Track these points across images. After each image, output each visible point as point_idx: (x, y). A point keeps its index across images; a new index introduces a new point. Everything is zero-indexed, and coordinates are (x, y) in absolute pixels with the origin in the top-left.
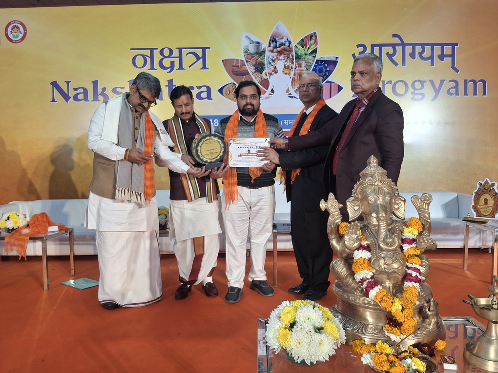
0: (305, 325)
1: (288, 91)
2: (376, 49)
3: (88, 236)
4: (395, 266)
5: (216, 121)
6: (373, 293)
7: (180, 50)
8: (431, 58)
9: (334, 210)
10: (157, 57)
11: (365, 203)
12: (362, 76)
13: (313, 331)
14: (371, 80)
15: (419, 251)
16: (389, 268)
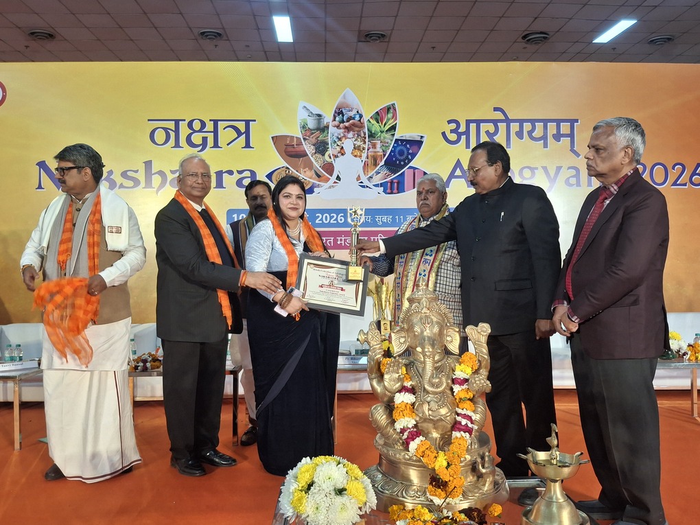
0: (324, 486)
1: (358, 178)
2: (473, 126)
4: (443, 411)
7: (216, 122)
8: (544, 138)
9: (375, 343)
10: (184, 131)
11: (412, 334)
13: (333, 493)
15: (471, 394)
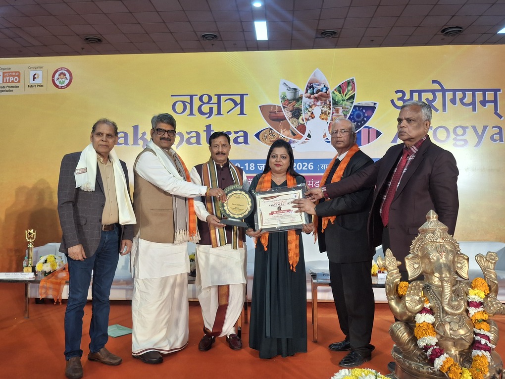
1: (325, 136)
2: (416, 95)
3: (122, 280)
4: (462, 332)
5: (252, 165)
6: (439, 362)
7: (219, 96)
8: (473, 104)
9: (392, 268)
10: (197, 103)
11: (427, 261)
12: (409, 123)
14: (419, 126)
15: (487, 315)
16: (456, 334)
